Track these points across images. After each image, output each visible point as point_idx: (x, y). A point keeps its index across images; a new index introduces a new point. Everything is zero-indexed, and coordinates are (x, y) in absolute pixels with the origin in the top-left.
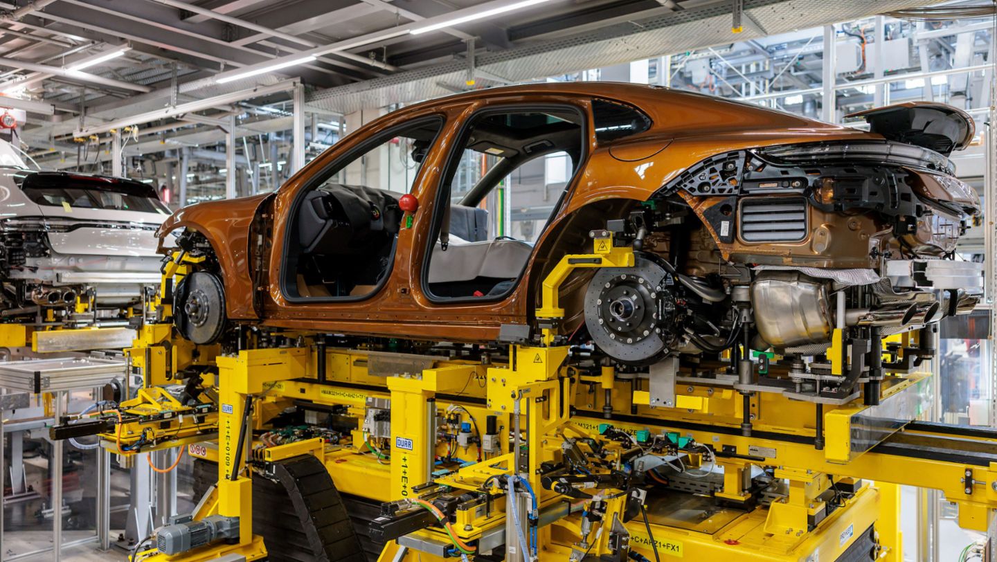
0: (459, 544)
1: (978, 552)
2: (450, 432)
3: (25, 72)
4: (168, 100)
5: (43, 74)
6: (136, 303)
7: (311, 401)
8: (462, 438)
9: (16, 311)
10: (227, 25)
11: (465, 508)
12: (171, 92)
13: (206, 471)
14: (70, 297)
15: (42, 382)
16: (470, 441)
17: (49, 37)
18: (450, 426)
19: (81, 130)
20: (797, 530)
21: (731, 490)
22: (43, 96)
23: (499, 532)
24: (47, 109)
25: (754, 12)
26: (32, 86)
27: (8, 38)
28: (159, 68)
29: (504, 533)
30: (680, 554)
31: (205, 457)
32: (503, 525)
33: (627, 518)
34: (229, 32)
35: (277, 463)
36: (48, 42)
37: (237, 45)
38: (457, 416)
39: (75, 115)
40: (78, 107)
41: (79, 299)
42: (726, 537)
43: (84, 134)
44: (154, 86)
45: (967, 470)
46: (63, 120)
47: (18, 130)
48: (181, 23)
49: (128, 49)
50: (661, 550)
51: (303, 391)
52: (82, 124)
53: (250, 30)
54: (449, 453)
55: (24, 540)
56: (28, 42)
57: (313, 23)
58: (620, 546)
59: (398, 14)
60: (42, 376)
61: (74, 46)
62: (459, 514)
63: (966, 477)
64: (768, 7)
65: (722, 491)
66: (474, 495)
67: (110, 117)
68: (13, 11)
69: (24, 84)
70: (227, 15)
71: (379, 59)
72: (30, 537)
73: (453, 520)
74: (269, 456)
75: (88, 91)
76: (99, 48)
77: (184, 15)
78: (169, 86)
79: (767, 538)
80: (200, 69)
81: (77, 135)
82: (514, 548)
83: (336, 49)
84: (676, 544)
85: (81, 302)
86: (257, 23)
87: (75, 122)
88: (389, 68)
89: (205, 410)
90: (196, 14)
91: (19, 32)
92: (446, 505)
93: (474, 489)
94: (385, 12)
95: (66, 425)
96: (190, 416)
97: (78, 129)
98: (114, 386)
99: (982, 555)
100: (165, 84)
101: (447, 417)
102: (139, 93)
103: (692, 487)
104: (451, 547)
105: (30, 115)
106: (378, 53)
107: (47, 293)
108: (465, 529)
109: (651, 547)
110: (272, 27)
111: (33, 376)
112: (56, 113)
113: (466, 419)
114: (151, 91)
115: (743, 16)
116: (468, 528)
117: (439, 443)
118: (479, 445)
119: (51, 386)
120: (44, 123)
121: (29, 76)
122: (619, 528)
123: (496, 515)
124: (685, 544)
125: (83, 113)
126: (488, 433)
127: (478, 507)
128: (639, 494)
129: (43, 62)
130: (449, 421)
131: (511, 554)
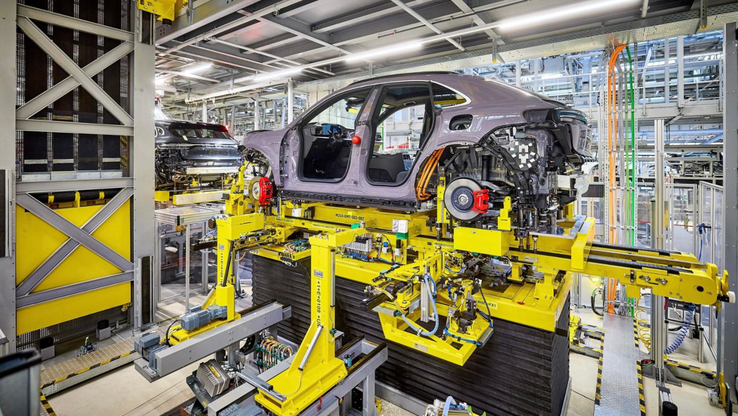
0: (401, 310)
1: (600, 291)
2: (377, 246)
3: (165, 74)
4: (229, 86)
5: (172, 75)
6: (219, 180)
7: (307, 229)
8: (384, 250)
9: (165, 185)
10: (261, 55)
11: (402, 292)
12: (230, 82)
13: (258, 260)
14: (190, 179)
15: (181, 220)
16: (388, 251)
17: (176, 59)
18: (378, 243)
19: (189, 99)
20: (549, 296)
21: (515, 276)
22: (172, 84)
23: (418, 300)
24: (173, 90)
25: (501, 54)
26: (167, 80)
27: (158, 59)
28: (223, 72)
29: (420, 301)
30: (496, 308)
31: (258, 254)
32: (419, 296)
33: (473, 292)
34: (262, 58)
35: (297, 261)
36: (176, 61)
37: (265, 64)
38: (381, 238)
39: (186, 92)
40: (187, 89)
41: (194, 180)
42: (517, 300)
43: (190, 101)
44: (222, 80)
45: (631, 271)
46: (180, 94)
47: (160, 99)
48: (241, 55)
49: (213, 64)
50: (490, 307)
51: (303, 224)
52: (189, 96)
53: (271, 58)
54: (377, 255)
55: (168, 288)
56: (166, 61)
57: (300, 55)
58: (473, 308)
59: (340, 52)
60: (181, 218)
61: (188, 63)
62: (398, 294)
63: (631, 274)
64: (508, 52)
65: (511, 276)
66: (406, 283)
67: (203, 93)
68: (166, 50)
69: (164, 79)
70: (262, 51)
71: (328, 70)
72: (171, 287)
73: (396, 297)
74: (294, 258)
75: (191, 81)
76: (199, 63)
77: (242, 51)
78: (229, 80)
79: (536, 300)
80: (242, 73)
81: (187, 101)
82: (425, 308)
83: (311, 66)
84: (494, 303)
85: (195, 181)
86: (274, 55)
87: (186, 95)
88: (333, 74)
89: (260, 235)
90: (247, 51)
91: (163, 57)
92: (392, 290)
93: (405, 280)
94: (334, 50)
95: (199, 244)
96: (254, 237)
97: (187, 99)
98: (213, 220)
99: (602, 293)
100: (228, 78)
101: (376, 239)
102: (214, 83)
103: (487, 272)
104: (397, 311)
105: (166, 92)
106: (327, 67)
107: (180, 178)
108: (403, 303)
109: (485, 306)
110: (282, 57)
111: (176, 218)
112: (178, 91)
113: (385, 240)
114: (221, 82)
115: (497, 56)
116: (405, 302)
117: (372, 251)
118: (392, 252)
119: (185, 222)
120: (171, 96)
121: (166, 75)
122: (470, 298)
123: (416, 293)
124: (498, 303)
125: (189, 91)
126: (397, 248)
127: (408, 290)
128: (478, 282)
129: (173, 69)
130: (377, 241)
131: (423, 311)
